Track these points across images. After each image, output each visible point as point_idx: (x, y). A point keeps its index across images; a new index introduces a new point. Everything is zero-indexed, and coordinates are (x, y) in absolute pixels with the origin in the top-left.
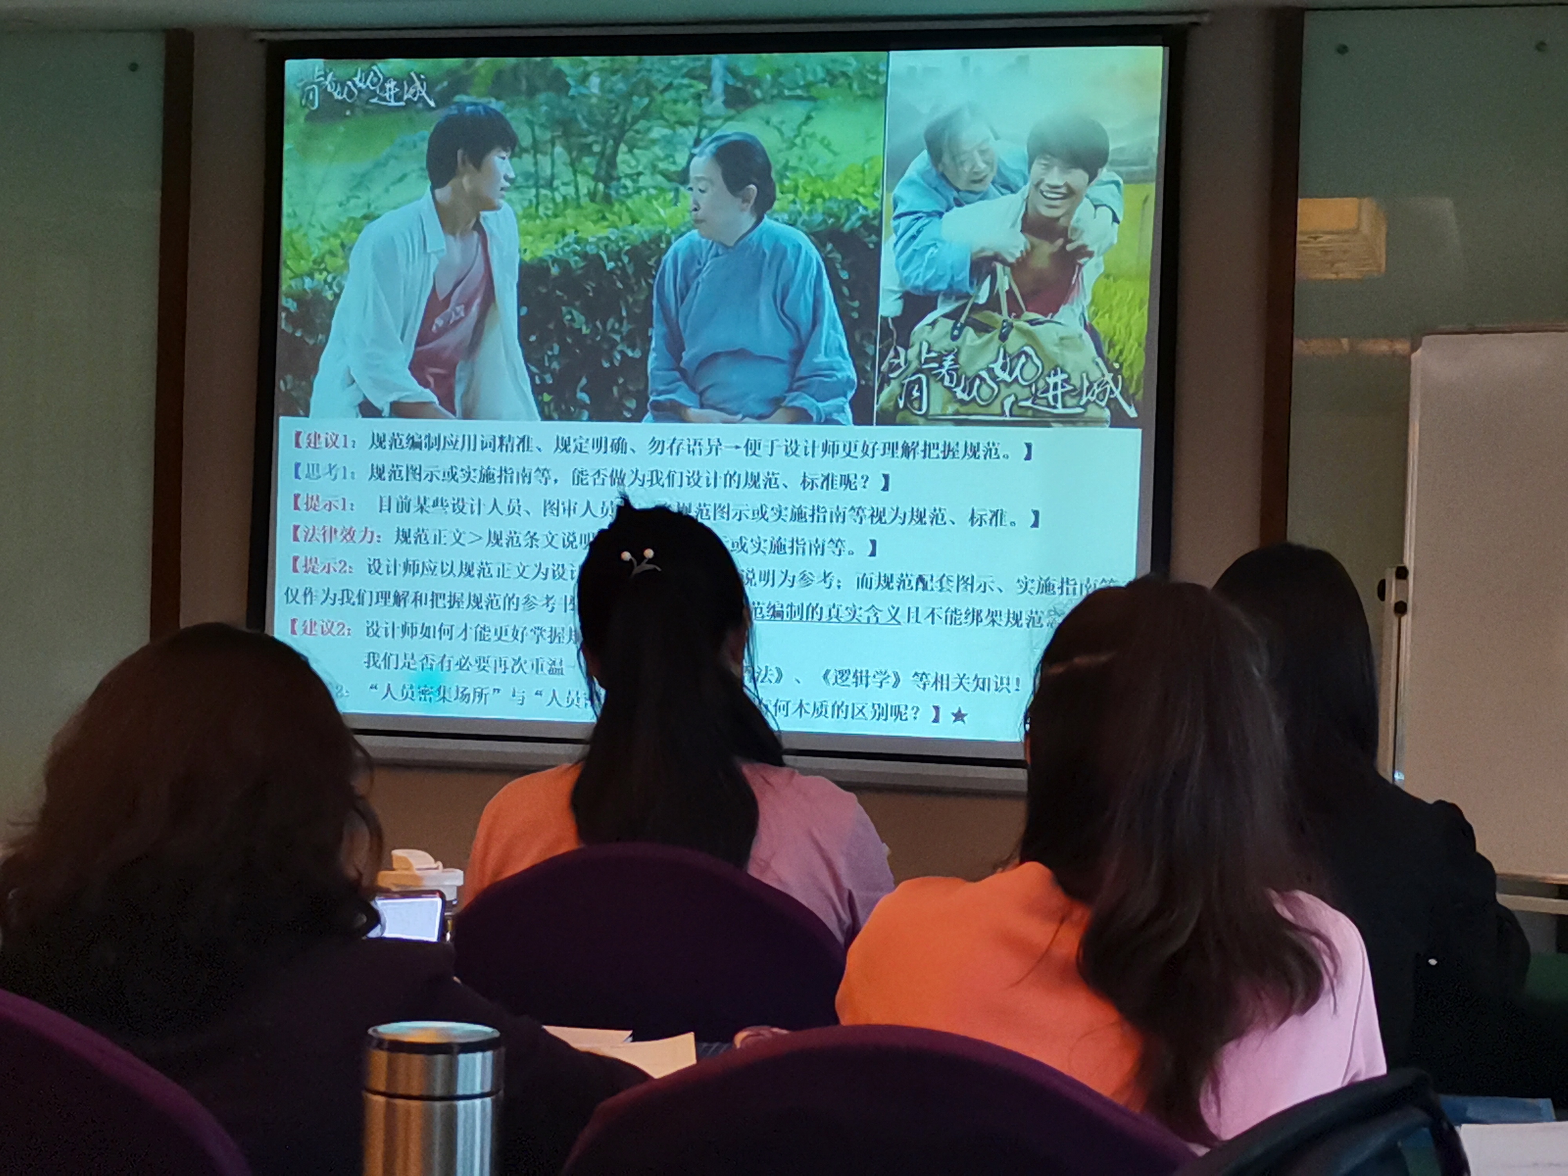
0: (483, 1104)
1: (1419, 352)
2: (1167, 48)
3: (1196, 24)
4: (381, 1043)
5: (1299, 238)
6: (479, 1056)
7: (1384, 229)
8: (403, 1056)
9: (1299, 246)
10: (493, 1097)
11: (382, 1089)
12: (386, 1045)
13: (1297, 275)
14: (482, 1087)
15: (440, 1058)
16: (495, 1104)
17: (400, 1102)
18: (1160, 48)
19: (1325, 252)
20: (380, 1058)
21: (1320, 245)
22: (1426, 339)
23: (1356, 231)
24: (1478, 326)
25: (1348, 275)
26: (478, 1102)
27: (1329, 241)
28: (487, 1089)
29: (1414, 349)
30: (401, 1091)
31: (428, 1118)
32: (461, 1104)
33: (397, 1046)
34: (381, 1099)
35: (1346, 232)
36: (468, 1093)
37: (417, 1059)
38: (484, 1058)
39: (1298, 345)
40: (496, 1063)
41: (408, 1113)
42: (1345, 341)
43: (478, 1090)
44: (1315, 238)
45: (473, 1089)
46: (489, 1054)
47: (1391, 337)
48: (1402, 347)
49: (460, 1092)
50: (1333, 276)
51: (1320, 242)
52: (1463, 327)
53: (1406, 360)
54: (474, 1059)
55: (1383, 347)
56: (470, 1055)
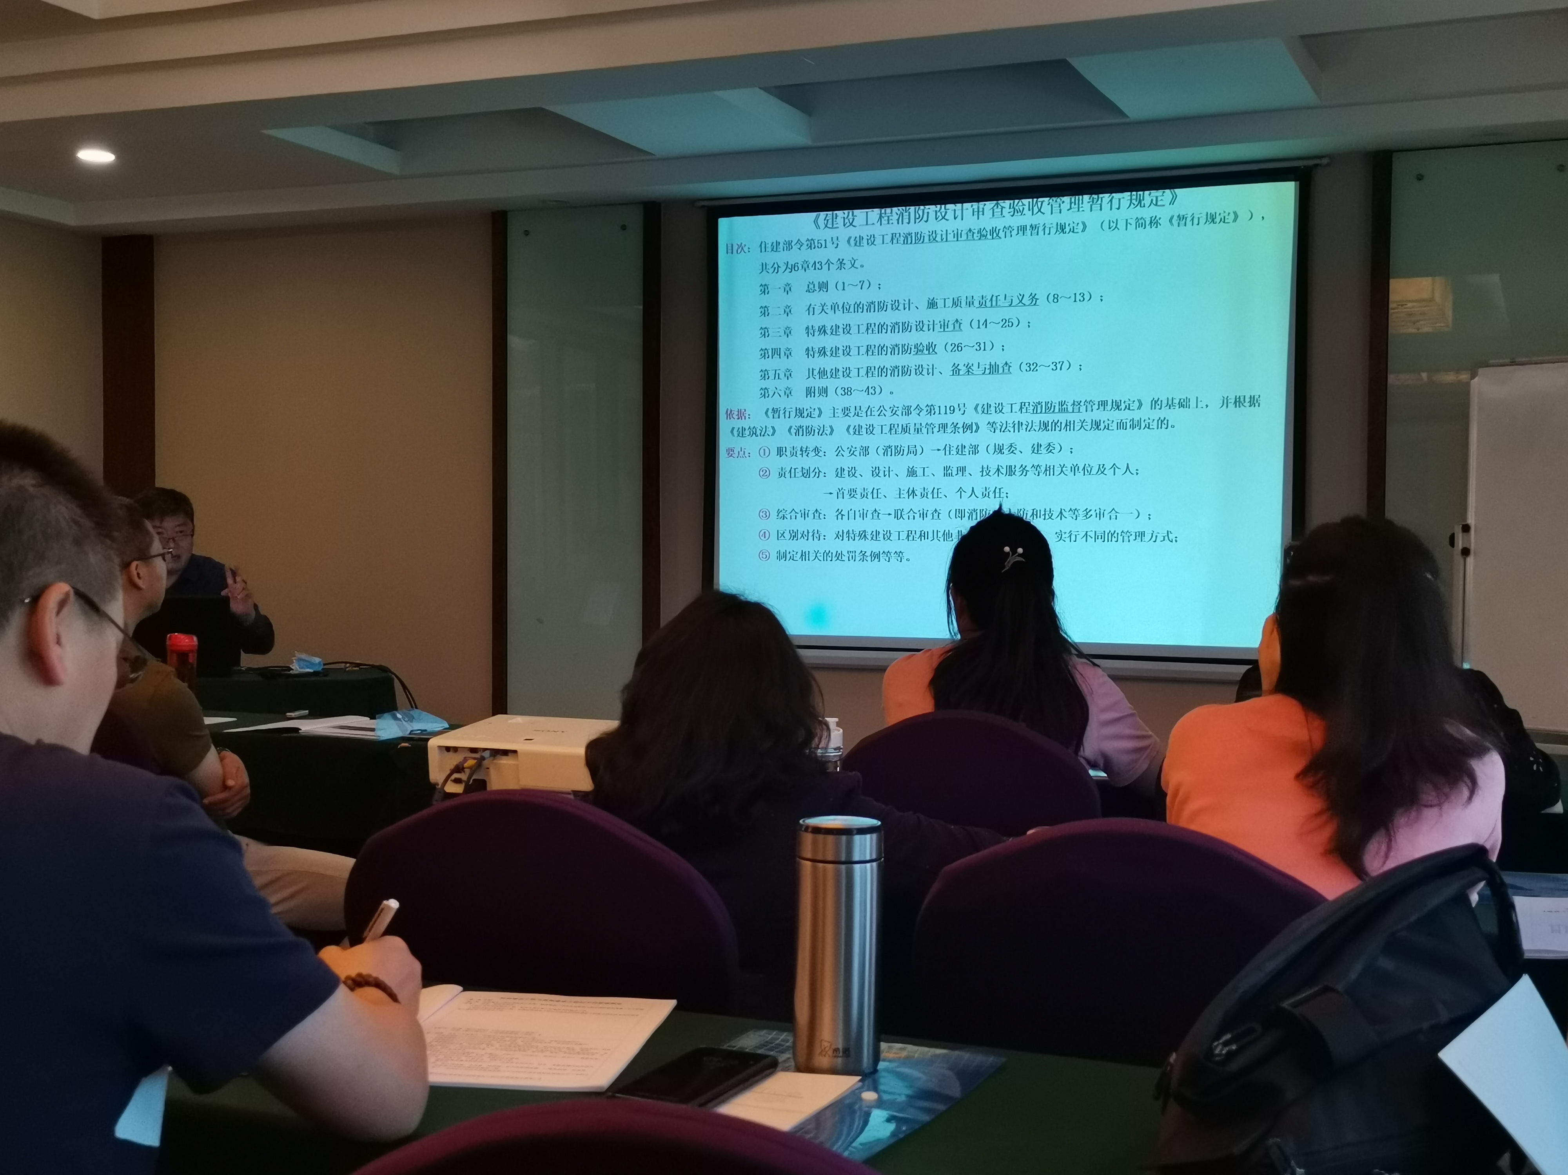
0: (872, 866)
1: (1477, 378)
2: (1298, 183)
3: (1316, 165)
4: (807, 828)
5: (1391, 306)
6: (868, 836)
7: (1451, 297)
8: (821, 837)
9: (1391, 311)
10: (877, 862)
11: (809, 856)
12: (810, 830)
13: (1391, 331)
14: (871, 855)
15: (844, 838)
16: (879, 866)
17: (821, 865)
18: (1293, 183)
19: (1410, 315)
20: (808, 839)
21: (1405, 310)
22: (1481, 371)
23: (1431, 300)
24: (1518, 360)
25: (1426, 329)
26: (868, 865)
27: (1413, 307)
28: (874, 857)
29: (1473, 377)
30: (820, 858)
31: (838, 874)
32: (857, 867)
33: (817, 830)
34: (808, 863)
35: (1423, 301)
36: (862, 859)
37: (830, 838)
38: (871, 839)
39: (1392, 379)
40: (879, 841)
41: (825, 870)
42: (1424, 375)
43: (868, 858)
44: (1402, 305)
45: (865, 856)
46: (875, 836)
47: (1458, 371)
48: (1464, 377)
49: (856, 858)
50: (1415, 331)
51: (1405, 308)
52: (1507, 361)
53: (1467, 384)
54: (865, 839)
55: (1450, 377)
56: (863, 836)
